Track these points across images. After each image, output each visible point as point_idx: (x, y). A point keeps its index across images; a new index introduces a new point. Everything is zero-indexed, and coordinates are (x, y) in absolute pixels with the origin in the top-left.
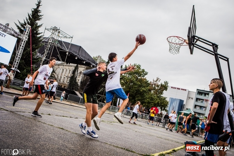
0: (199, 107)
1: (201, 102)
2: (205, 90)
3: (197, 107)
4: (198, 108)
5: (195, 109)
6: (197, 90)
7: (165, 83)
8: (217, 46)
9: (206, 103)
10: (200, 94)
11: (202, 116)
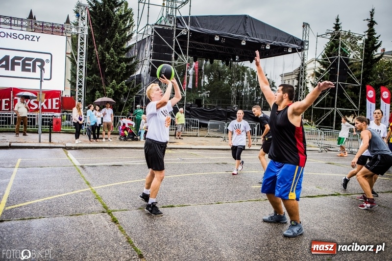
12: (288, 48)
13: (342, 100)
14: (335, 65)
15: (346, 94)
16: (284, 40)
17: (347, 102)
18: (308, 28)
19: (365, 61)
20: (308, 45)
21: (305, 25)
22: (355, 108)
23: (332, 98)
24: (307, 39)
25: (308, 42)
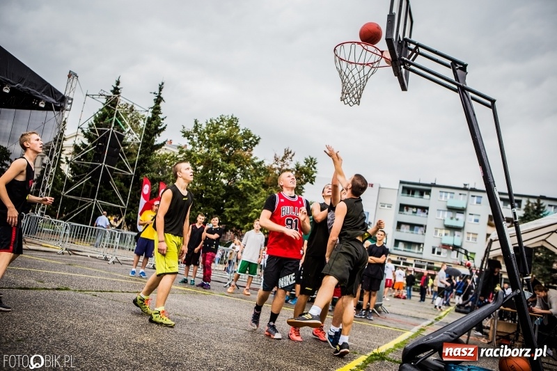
0: (408, 227)
1: (413, 212)
2: (421, 182)
3: (403, 226)
4: (405, 229)
5: (398, 233)
6: (401, 182)
7: (306, 163)
8: (464, 67)
9: (424, 214)
10: (409, 193)
11: (417, 247)
12: (40, 100)
13: (107, 191)
14: (104, 140)
15: (113, 183)
16: (36, 86)
17: (112, 195)
18: (75, 80)
19: (145, 145)
20: (71, 104)
21: (72, 75)
22: (121, 205)
23: (93, 186)
24: (71, 96)
25: (72, 99)
